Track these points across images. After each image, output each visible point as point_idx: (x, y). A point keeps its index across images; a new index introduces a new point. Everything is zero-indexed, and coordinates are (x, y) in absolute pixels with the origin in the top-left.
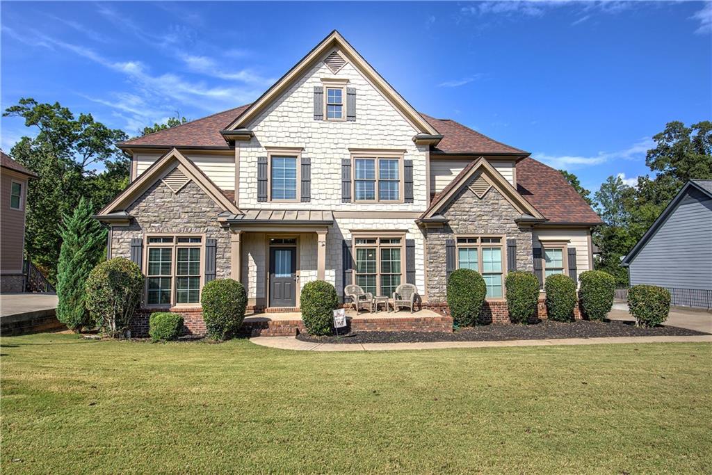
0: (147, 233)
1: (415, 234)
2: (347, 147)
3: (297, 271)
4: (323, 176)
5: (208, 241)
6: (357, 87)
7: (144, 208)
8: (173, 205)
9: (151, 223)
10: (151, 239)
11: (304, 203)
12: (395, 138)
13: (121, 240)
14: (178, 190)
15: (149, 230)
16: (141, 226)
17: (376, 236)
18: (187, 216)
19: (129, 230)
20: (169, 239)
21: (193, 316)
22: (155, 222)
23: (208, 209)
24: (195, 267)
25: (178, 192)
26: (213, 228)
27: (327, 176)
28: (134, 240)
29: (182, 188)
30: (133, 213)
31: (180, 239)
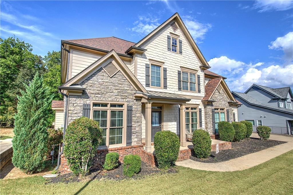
0: (93, 100)
1: (201, 106)
2: (180, 65)
3: (162, 123)
4: (171, 77)
5: (128, 107)
6: (182, 40)
7: (91, 84)
8: (109, 84)
9: (96, 94)
10: (95, 105)
11: (165, 89)
12: (194, 65)
13: (75, 105)
14: (112, 75)
15: (94, 99)
16: (89, 96)
17: (189, 107)
18: (116, 92)
19: (81, 98)
20: (105, 105)
21: (121, 152)
22: (98, 94)
23: (128, 89)
24: (121, 122)
25: (112, 77)
26: (130, 100)
27: (173, 78)
28: (85, 105)
29: (114, 75)
30: (84, 86)
31: (112, 105)
